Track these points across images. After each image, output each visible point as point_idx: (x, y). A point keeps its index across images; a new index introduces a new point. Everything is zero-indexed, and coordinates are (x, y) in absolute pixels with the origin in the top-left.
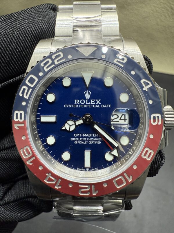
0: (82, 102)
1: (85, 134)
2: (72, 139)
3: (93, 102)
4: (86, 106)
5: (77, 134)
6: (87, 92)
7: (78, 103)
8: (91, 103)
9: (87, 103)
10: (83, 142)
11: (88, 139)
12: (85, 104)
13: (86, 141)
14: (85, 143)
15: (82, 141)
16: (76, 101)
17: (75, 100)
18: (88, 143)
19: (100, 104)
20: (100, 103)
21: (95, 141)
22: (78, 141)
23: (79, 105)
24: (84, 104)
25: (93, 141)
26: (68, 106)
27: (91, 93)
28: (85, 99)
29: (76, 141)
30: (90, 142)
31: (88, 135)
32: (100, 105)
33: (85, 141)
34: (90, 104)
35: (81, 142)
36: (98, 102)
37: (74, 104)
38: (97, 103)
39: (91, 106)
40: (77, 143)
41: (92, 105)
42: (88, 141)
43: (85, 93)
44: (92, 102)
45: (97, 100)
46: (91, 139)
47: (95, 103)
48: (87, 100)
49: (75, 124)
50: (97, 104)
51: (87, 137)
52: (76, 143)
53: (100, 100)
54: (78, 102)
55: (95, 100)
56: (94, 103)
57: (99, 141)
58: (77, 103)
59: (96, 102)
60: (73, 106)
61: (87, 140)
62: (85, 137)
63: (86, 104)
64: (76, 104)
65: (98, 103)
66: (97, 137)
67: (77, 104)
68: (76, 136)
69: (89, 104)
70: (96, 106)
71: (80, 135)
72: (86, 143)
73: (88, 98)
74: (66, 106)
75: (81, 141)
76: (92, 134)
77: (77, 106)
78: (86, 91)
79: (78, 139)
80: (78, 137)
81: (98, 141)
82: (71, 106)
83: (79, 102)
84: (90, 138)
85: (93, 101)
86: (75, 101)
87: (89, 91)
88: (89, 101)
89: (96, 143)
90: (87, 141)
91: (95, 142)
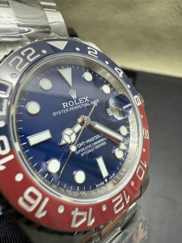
0: (71, 104)
1: (88, 140)
2: (77, 153)
3: (81, 102)
4: (77, 108)
5: (80, 144)
6: (71, 91)
7: (67, 107)
8: (80, 103)
9: (76, 104)
10: (90, 151)
11: (93, 144)
12: (75, 105)
13: (92, 148)
14: (92, 150)
15: (88, 149)
17: (63, 104)
18: (95, 148)
19: (88, 102)
20: (88, 101)
21: (100, 143)
22: (84, 152)
23: (68, 108)
24: (74, 106)
25: (98, 144)
26: (58, 113)
27: (75, 91)
28: (73, 100)
29: (82, 153)
30: (96, 147)
31: (91, 140)
32: (89, 103)
33: (91, 148)
34: (80, 104)
35: (88, 152)
36: (86, 99)
37: (63, 109)
38: (86, 101)
39: (81, 106)
40: (84, 154)
41: (82, 105)
42: (94, 146)
43: (69, 93)
44: (80, 101)
45: (84, 98)
46: (96, 143)
47: (84, 102)
48: (75, 101)
49: (74, 131)
50: (86, 102)
51: (92, 142)
52: (82, 155)
53: (87, 97)
54: (66, 105)
55: (82, 98)
56: (83, 102)
58: (66, 106)
59: (84, 100)
60: (63, 111)
61: (92, 146)
63: (76, 106)
64: (65, 109)
65: (87, 101)
66: (100, 139)
67: (66, 108)
68: (80, 146)
69: (78, 105)
70: (86, 105)
71: (83, 143)
72: (93, 149)
73: (75, 98)
74: (55, 114)
75: (87, 150)
76: (94, 137)
77: (67, 110)
78: (70, 91)
79: (83, 149)
80: (82, 147)
81: (102, 142)
82: (61, 112)
83: (68, 105)
85: (81, 100)
86: (63, 105)
88: (78, 101)
89: (102, 145)
90: (93, 147)
91: (101, 145)
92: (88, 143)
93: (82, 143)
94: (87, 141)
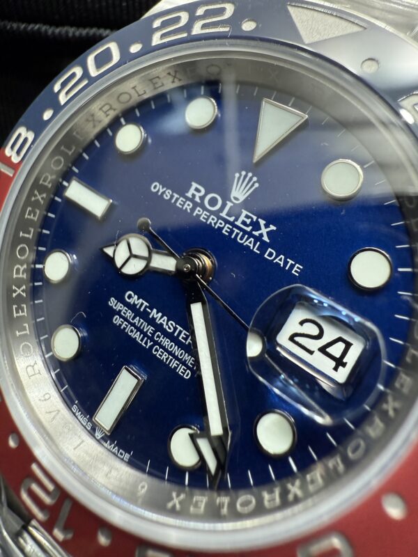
0: (213, 202)
1: (160, 314)
2: (113, 302)
3: (244, 223)
4: (215, 224)
5: (136, 297)
6: (246, 176)
7: (197, 199)
8: (236, 220)
9: (223, 214)
10: (137, 336)
11: (158, 337)
12: (217, 213)
13: (148, 337)
14: (142, 340)
15: (138, 329)
16: (195, 190)
17: (194, 185)
18: (151, 347)
19: (263, 243)
20: (266, 238)
21: (177, 358)
22: (126, 319)
23: (195, 205)
24: (212, 213)
25: (170, 353)
26: (164, 192)
27: (257, 185)
28: (226, 198)
29: (121, 317)
30: (156, 350)
31: (165, 323)
32: (264, 247)
33: (145, 334)
34: (233, 224)
35: (132, 331)
36: (264, 231)
37: (182, 194)
38: (256, 233)
39: (232, 231)
40: (120, 325)
41: (236, 231)
42: (156, 343)
43: (237, 175)
44: (242, 218)
45: (262, 222)
46: (166, 342)
47: (249, 229)
48: (229, 205)
49: (149, 259)
50: (254, 236)
51: (159, 328)
52: (117, 320)
53: (272, 228)
54: (198, 195)
55: (255, 218)
56: (248, 226)
57: (188, 368)
58: (194, 196)
59: (256, 226)
60: (177, 199)
61: (153, 334)
62: (152, 322)
63: (219, 218)
64: (187, 199)
65: (261, 235)
66: (188, 349)
67: (192, 200)
68: (131, 301)
69: (227, 222)
70: (247, 243)
71: (142, 304)
72: (146, 343)
73: (236, 199)
74: (156, 187)
75: (133, 325)
76: (179, 328)
77: (188, 206)
78: (244, 173)
79: (129, 314)
80: (132, 307)
81: (184, 363)
82: (172, 197)
83: (202, 198)
84: (166, 334)
85: (247, 217)
86: (191, 185)
87: (255, 179)
88: (235, 211)
89: (176, 368)
90: (152, 339)
91: (174, 364)
92: (154, 319)
93: (141, 300)
94: (155, 311)
